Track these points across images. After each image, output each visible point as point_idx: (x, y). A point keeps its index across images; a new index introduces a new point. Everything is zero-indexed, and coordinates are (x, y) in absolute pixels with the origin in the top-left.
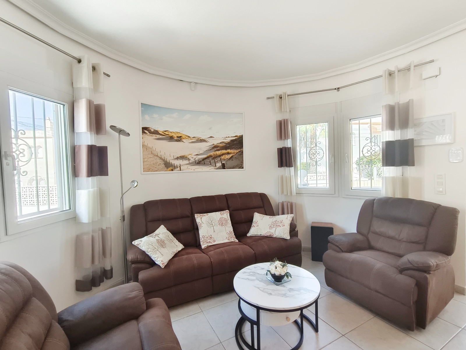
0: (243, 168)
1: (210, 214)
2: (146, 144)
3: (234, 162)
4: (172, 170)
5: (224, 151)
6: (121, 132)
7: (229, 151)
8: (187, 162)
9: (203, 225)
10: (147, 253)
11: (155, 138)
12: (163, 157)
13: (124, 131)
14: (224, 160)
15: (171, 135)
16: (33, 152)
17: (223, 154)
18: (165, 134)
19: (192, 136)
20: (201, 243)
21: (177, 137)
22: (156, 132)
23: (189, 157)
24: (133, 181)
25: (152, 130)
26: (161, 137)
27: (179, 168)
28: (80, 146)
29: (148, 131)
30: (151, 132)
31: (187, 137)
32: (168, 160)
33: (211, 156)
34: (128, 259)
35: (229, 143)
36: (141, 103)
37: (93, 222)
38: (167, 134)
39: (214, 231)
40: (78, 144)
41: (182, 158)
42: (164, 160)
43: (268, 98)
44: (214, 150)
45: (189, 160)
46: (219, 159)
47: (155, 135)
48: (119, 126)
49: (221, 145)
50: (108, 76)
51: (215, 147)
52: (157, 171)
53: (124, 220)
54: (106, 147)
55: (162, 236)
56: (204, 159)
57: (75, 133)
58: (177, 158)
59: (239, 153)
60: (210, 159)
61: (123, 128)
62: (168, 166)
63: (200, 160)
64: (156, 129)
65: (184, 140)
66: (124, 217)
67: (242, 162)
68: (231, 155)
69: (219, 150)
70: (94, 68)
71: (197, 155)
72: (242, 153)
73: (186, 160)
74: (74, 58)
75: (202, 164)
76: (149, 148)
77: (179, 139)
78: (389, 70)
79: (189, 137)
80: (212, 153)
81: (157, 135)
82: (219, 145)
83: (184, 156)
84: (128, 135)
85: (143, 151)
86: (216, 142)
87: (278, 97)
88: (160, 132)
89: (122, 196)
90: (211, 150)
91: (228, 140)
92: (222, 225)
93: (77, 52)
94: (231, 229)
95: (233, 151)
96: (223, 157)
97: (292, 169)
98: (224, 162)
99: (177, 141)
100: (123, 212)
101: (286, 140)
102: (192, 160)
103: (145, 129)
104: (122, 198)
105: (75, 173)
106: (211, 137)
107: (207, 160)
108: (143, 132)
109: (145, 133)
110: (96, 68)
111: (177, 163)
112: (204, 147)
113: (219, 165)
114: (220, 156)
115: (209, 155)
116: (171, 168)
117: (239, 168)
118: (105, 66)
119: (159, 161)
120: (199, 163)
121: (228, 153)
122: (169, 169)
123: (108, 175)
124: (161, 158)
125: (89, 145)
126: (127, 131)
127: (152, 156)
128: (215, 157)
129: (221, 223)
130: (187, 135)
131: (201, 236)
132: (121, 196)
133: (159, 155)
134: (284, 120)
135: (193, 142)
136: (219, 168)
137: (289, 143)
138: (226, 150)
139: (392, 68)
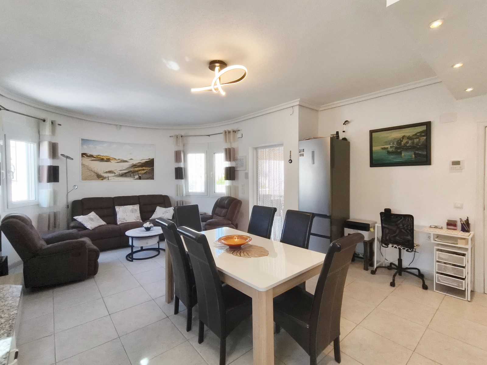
0: (154, 179)
1: (125, 206)
2: (84, 163)
3: (147, 176)
4: (102, 180)
5: (141, 168)
6: (67, 157)
7: (144, 168)
8: (114, 175)
9: (120, 212)
10: (82, 223)
11: (91, 159)
12: (96, 172)
13: (69, 157)
14: (141, 174)
15: (102, 158)
16: (15, 169)
17: (140, 170)
18: (98, 157)
19: (117, 158)
20: (118, 222)
21: (107, 159)
22: (91, 156)
23: (115, 171)
24: (75, 186)
25: (89, 155)
26: (95, 159)
27: (107, 179)
28: (43, 166)
29: (85, 155)
30: (87, 156)
31: (114, 159)
32: (99, 174)
33: (131, 171)
34: (70, 225)
35: (144, 163)
36: (82, 139)
37: (50, 207)
38: (100, 157)
39: (127, 216)
40: (42, 165)
41: (110, 172)
42: (96, 173)
43: (170, 137)
44: (133, 167)
45: (115, 173)
46: (137, 173)
47: (90, 158)
48: (66, 154)
49: (138, 164)
50: (60, 125)
51: (134, 166)
52: (91, 180)
53: (68, 208)
54: (58, 167)
55: (92, 217)
56: (126, 173)
57: (40, 160)
58: (106, 172)
59: (151, 170)
60: (131, 173)
61: (69, 156)
62: (99, 177)
63: (123, 174)
64: (91, 154)
65: (111, 161)
66: (68, 206)
67: (153, 175)
68: (145, 171)
69: (137, 168)
70: (52, 123)
71: (121, 170)
72: (153, 170)
73: (113, 173)
74: (42, 120)
75: (125, 176)
76: (86, 166)
77: (108, 160)
78: (225, 131)
79: (115, 159)
80: (132, 169)
81: (92, 158)
82: (136, 164)
83: (111, 171)
84: (72, 159)
85: (82, 168)
86: (135, 162)
87: (176, 137)
88: (94, 156)
89: (68, 193)
90: (131, 167)
91: (144, 161)
92: (133, 212)
93: (42, 115)
94: (139, 215)
95: (147, 169)
96: (139, 172)
97: (183, 181)
98: (140, 175)
99: (106, 161)
100: (67, 203)
101: (180, 163)
102: (117, 174)
103: (83, 155)
104: (67, 195)
105: (40, 180)
106: (131, 159)
107: (128, 174)
108: (82, 156)
109: (84, 157)
110: (53, 122)
111: (105, 175)
112: (126, 165)
113: (137, 177)
114: (137, 171)
115: (130, 170)
116: (101, 179)
117: (151, 179)
118: (58, 120)
119: (93, 174)
120: (122, 175)
121: (143, 170)
122: (100, 179)
123: (59, 182)
124: (94, 172)
125: (48, 166)
126: (72, 157)
127: (88, 171)
128: (134, 172)
129: (132, 211)
130: (114, 157)
131: (118, 218)
132: (66, 194)
133: (93, 170)
134: (179, 151)
135: (118, 162)
136: (137, 179)
137: (182, 165)
138: (142, 167)
139: (230, 129)
